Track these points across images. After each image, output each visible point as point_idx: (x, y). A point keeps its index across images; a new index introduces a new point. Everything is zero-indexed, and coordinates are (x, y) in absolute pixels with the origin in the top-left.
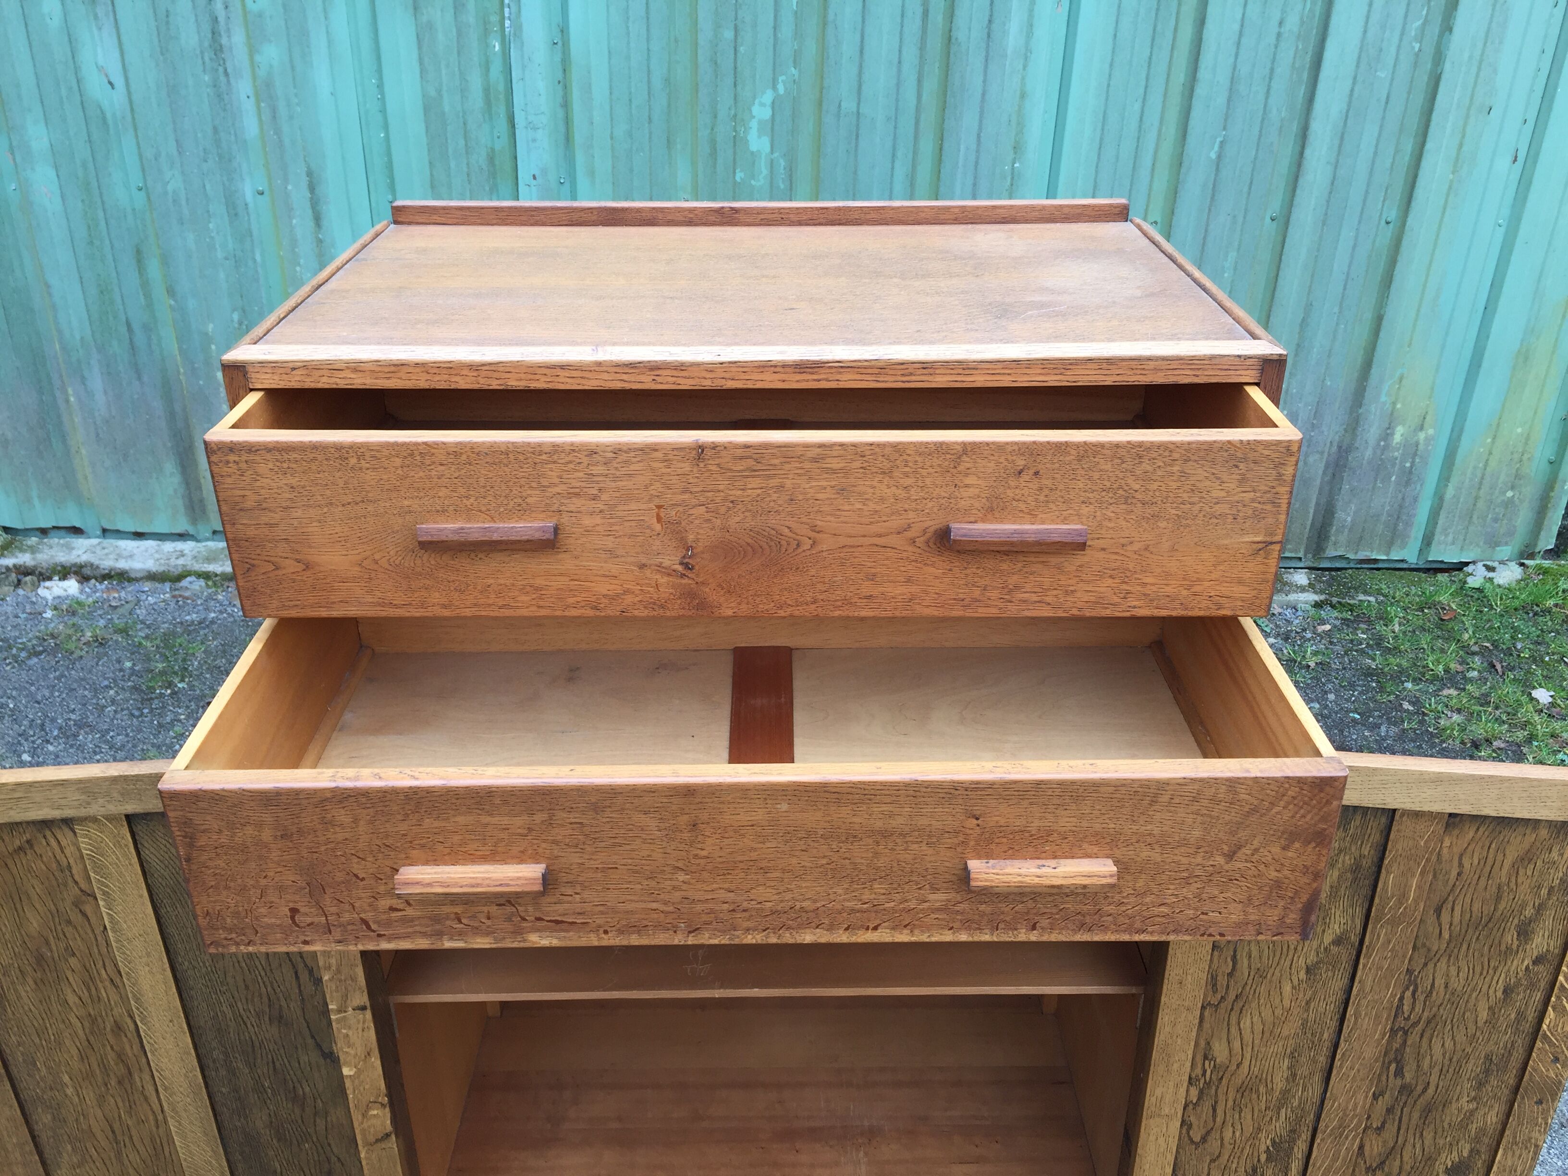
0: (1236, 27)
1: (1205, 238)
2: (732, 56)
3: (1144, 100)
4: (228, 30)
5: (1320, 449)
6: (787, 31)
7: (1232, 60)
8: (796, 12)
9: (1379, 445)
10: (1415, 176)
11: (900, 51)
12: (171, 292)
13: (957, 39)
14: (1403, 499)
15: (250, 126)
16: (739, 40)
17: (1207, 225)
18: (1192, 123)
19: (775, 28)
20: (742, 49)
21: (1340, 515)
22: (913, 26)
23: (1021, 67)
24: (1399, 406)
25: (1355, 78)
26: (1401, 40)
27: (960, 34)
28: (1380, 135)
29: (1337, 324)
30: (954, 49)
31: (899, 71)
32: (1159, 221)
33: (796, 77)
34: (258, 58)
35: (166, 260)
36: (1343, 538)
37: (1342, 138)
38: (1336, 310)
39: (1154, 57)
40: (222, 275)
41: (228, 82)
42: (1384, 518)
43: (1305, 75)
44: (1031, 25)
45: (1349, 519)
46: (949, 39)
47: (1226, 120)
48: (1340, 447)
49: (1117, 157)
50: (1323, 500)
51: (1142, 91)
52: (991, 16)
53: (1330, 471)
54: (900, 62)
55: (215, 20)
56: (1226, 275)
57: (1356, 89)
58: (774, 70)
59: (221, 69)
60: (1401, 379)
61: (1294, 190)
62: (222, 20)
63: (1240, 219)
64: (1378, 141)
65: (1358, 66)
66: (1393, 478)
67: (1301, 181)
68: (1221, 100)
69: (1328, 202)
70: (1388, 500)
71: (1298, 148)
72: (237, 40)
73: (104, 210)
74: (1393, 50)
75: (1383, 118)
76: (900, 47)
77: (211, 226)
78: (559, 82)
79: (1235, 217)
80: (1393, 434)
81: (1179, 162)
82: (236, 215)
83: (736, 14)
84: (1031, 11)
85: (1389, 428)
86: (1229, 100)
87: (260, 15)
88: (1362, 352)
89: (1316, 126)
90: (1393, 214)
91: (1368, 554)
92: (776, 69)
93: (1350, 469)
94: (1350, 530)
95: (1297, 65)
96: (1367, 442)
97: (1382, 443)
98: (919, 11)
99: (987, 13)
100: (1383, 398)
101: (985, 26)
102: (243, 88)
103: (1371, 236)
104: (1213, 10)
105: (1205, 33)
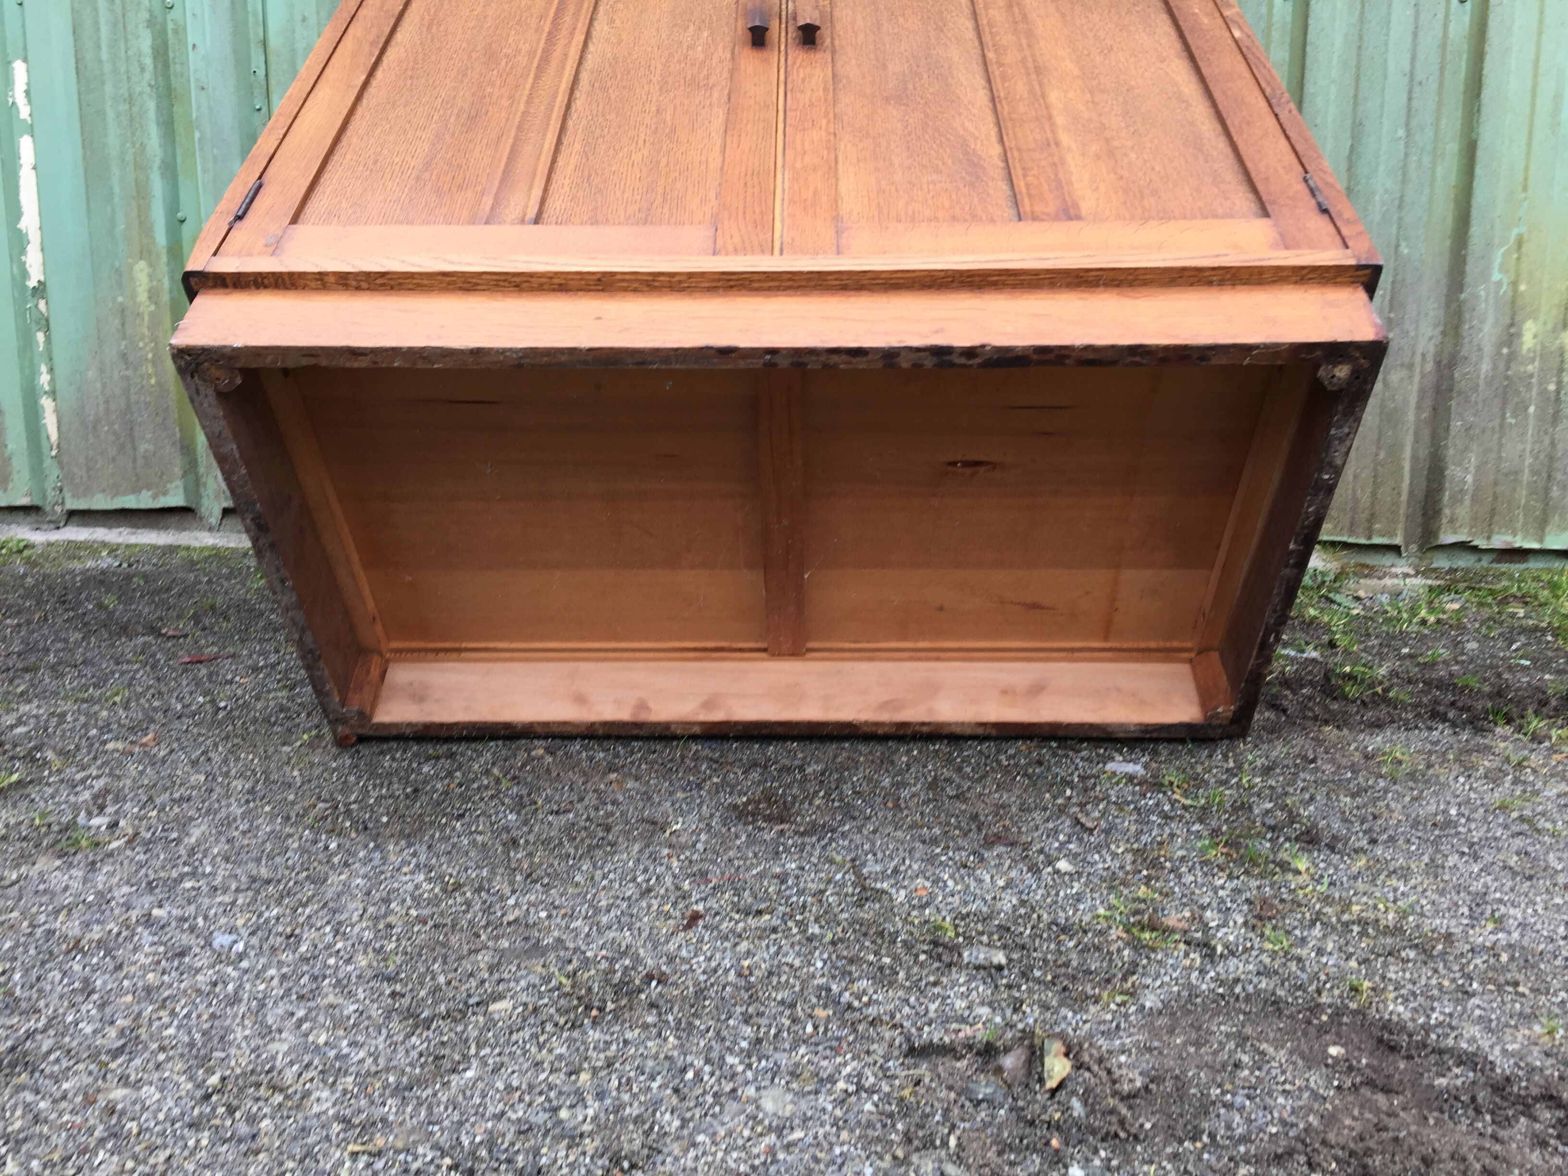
5: (1407, 360)
9: (1499, 353)
14: (1553, 444)
21: (1453, 471)
24: (1523, 287)
29: (1406, 155)
36: (1463, 511)
38: (1401, 133)
42: (1526, 476)
45: (1469, 478)
48: (1438, 363)
50: (1424, 453)
53: (1428, 402)
60: (1520, 243)
66: (1532, 409)
70: (1529, 448)
80: (1519, 335)
85: (1512, 325)
88: (1451, 206)
91: (1508, 538)
93: (1460, 393)
94: (1474, 499)
96: (1480, 349)
97: (1505, 351)
100: (1496, 276)
103: (1441, 15)
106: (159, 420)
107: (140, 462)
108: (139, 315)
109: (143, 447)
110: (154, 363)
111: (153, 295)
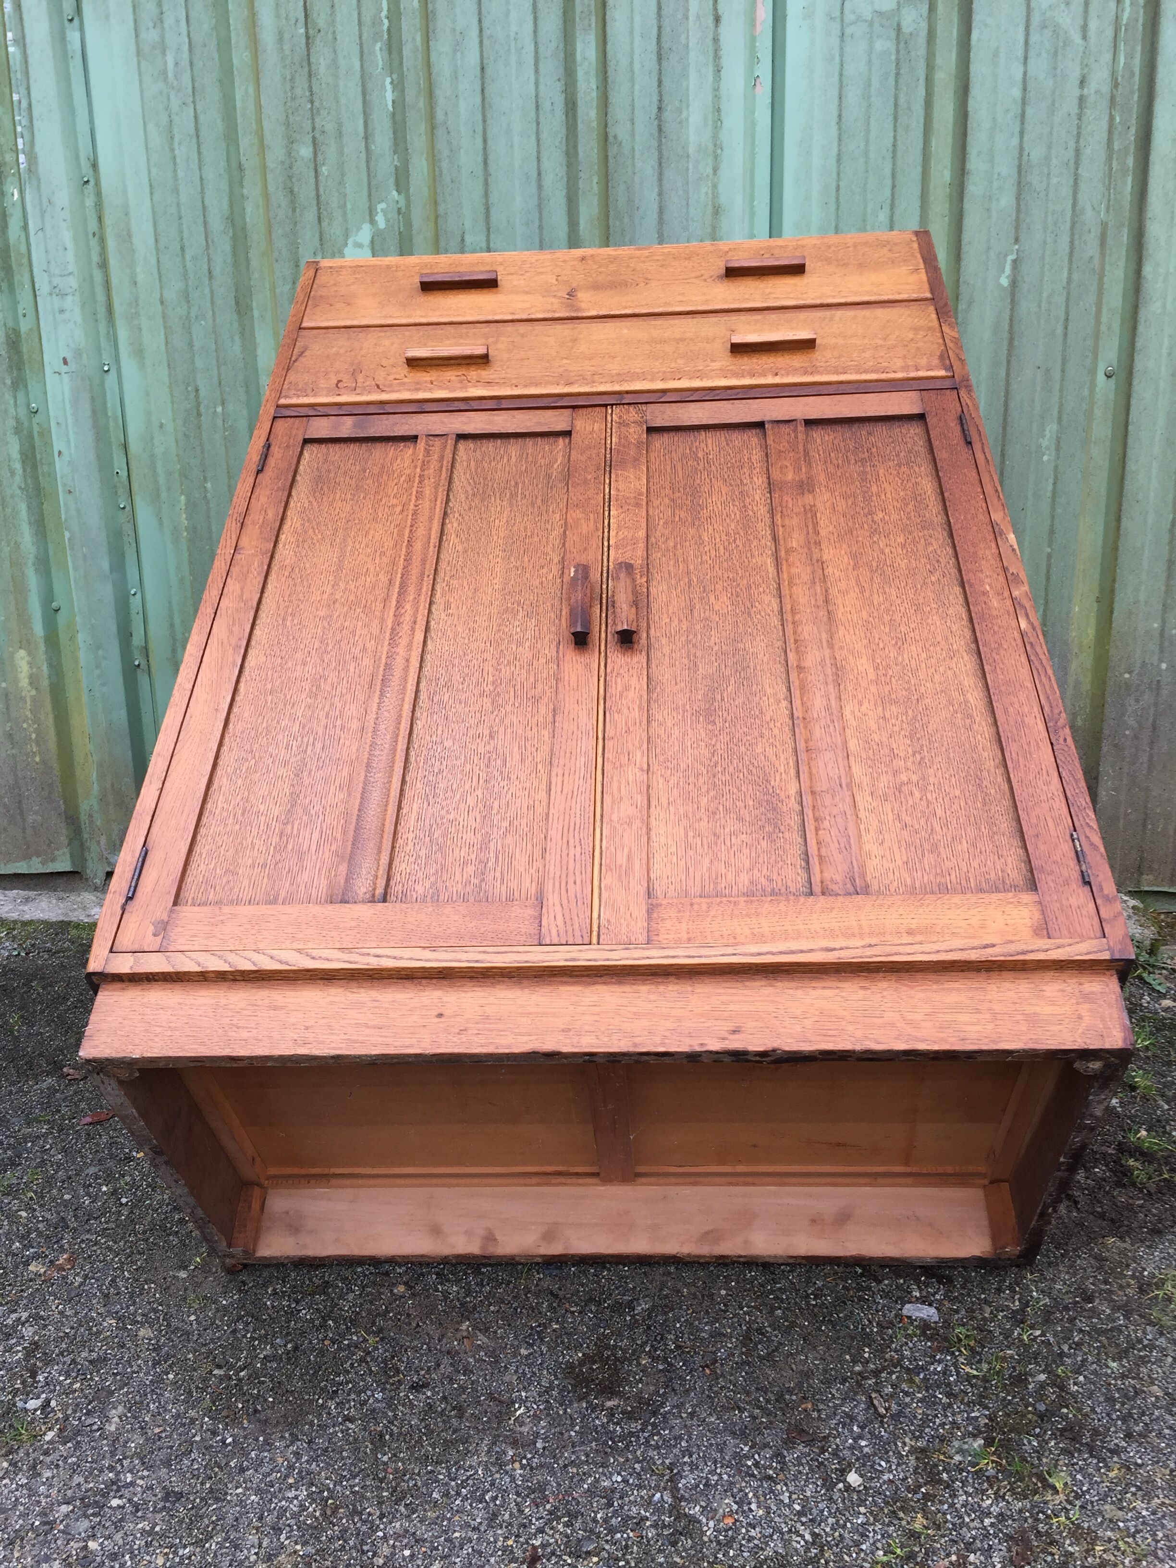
0: (1017, 92)
1: (1006, 404)
2: (313, 181)
3: (892, 207)
6: (383, 140)
7: (1015, 141)
8: (393, 115)
11: (538, 159)
13: (615, 137)
16: (320, 158)
17: (1008, 384)
18: (966, 236)
19: (366, 138)
20: (324, 170)
22: (554, 123)
23: (709, 170)
27: (620, 130)
30: (613, 151)
31: (540, 187)
33: (402, 204)
39: (899, 143)
43: (1130, 162)
44: (719, 110)
46: (605, 139)
47: (1017, 228)
51: (888, 193)
52: (660, 101)
54: (539, 174)
56: (1045, 458)
58: (370, 195)
61: (1134, 328)
63: (1057, 374)
67: (1142, 314)
68: (1006, 201)
71: (1133, 270)
76: (538, 152)
78: (94, 234)
79: (1048, 370)
83: (313, 123)
84: (717, 89)
86: (1018, 198)
89: (1155, 233)
92: (372, 194)
95: (1116, 146)
98: (560, 101)
99: (655, 98)
101: (653, 116)
104: (979, 68)
105: (972, 104)
106: (45, 793)
107: (29, 831)
108: (23, 699)
109: (31, 818)
110: (38, 744)
111: (34, 680)
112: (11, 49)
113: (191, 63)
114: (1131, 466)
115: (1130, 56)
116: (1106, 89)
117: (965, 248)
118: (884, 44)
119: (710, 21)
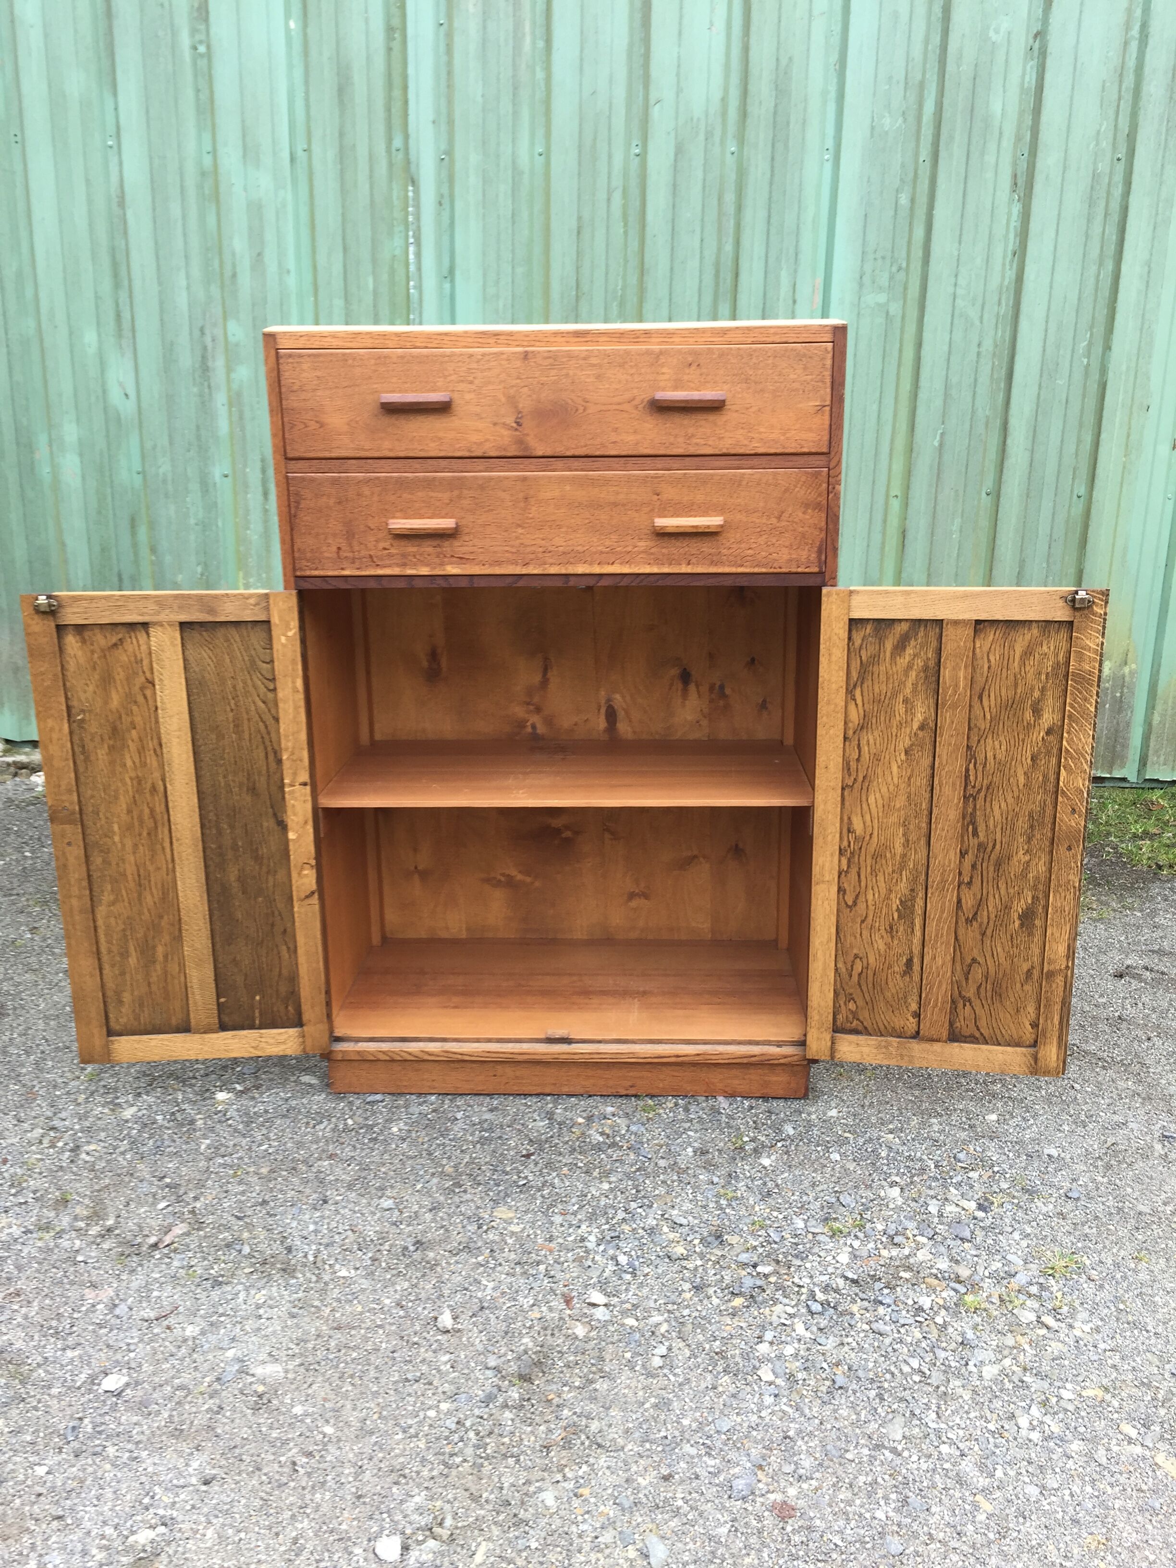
0: (946, 348)
1: (935, 507)
3: (880, 402)
4: (213, 357)
7: (944, 373)
10: (1096, 459)
12: (153, 550)
14: (1118, 724)
15: (223, 426)
17: (936, 496)
18: (918, 419)
25: (1040, 385)
26: (1072, 356)
28: (1064, 427)
32: (899, 494)
34: (233, 375)
35: (152, 525)
37: (1035, 431)
38: (1044, 565)
39: (885, 369)
40: (192, 537)
41: (210, 394)
42: (1103, 740)
43: (1002, 385)
47: (944, 416)
49: (862, 444)
51: (878, 395)
55: (205, 348)
56: (954, 536)
57: (1042, 393)
59: (206, 384)
61: (1001, 471)
62: (210, 347)
63: (961, 493)
64: (1063, 432)
65: (1041, 376)
66: (1107, 706)
67: (1006, 463)
68: (938, 402)
69: (1029, 479)
70: (1105, 725)
71: (1002, 439)
72: (219, 364)
73: (112, 487)
74: (1067, 364)
75: (1065, 415)
77: (188, 499)
79: (957, 491)
81: (910, 449)
82: (207, 491)
86: (945, 402)
87: (237, 345)
89: (1013, 421)
90: (1082, 491)
95: (995, 377)
102: (220, 399)
103: (1067, 507)
104: (927, 336)
105: (923, 353)
112: (412, 291)
113: (513, 306)
114: (998, 542)
115: (1004, 332)
116: (991, 349)
117: (916, 425)
118: (880, 320)
119: (791, 302)
